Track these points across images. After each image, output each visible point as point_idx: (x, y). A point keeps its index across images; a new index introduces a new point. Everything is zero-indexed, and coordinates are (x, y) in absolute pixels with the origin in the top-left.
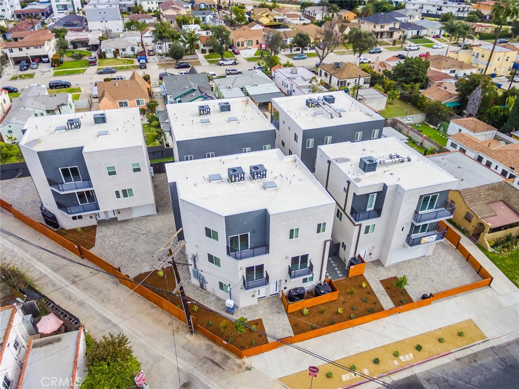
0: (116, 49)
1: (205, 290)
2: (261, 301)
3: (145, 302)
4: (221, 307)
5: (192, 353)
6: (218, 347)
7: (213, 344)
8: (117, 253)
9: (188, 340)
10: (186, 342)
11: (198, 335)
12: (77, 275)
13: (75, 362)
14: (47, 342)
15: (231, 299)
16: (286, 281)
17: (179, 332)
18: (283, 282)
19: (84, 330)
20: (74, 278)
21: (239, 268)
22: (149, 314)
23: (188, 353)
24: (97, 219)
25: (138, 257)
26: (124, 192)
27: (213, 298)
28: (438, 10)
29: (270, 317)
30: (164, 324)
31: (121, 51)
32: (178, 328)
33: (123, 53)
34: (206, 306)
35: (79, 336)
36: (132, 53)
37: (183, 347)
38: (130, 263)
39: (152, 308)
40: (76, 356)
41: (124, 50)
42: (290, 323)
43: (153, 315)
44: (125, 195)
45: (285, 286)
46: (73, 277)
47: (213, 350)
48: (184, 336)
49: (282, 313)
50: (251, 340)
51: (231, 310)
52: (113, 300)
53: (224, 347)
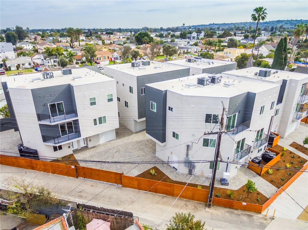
0: (18, 64)
1: (194, 175)
3: (153, 195)
6: (237, 211)
9: (210, 212)
11: (214, 207)
12: (80, 191)
15: (226, 172)
16: (252, 152)
17: (199, 209)
20: (79, 194)
21: (235, 142)
22: (164, 203)
26: (100, 119)
28: (188, 43)
31: (21, 66)
32: (195, 206)
33: (23, 66)
36: (29, 67)
37: (212, 219)
39: (163, 198)
41: (23, 65)
42: (267, 181)
45: (251, 156)
46: (77, 193)
47: (235, 214)
48: (204, 210)
49: (257, 177)
50: (255, 198)
51: (226, 182)
52: (126, 201)
53: (241, 209)
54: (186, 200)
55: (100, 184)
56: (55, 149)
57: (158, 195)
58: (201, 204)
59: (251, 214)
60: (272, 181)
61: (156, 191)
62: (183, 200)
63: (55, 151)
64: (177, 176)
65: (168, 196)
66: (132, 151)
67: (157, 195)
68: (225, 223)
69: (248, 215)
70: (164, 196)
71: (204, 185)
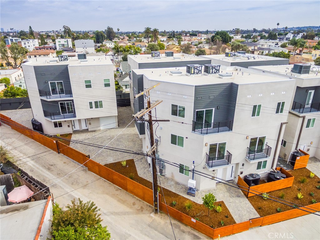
1: (164, 176)
2: (218, 186)
3: (110, 185)
4: (182, 190)
5: (159, 232)
6: (185, 227)
7: (179, 224)
8: (86, 150)
9: (153, 218)
10: (152, 220)
11: (162, 214)
12: (53, 164)
13: (39, 229)
14: (14, 209)
15: (193, 179)
16: (243, 165)
17: (144, 211)
18: (240, 166)
19: (53, 200)
20: (50, 166)
21: (204, 144)
22: (114, 195)
23: (155, 232)
24: (73, 129)
25: (104, 153)
26: (96, 103)
27: (173, 183)
28: (276, 45)
29: (231, 200)
30: (128, 204)
32: (142, 208)
34: (167, 189)
35: (47, 204)
37: (149, 226)
38: (98, 156)
39: (117, 190)
40: (41, 222)
42: (253, 206)
43: (118, 196)
44: (97, 107)
45: (241, 170)
47: (180, 229)
48: (148, 215)
49: (241, 198)
50: (218, 220)
51: (193, 192)
52: (81, 183)
53: (191, 227)
54: (138, 198)
55: (72, 163)
56: (56, 125)
57: (115, 186)
58: (151, 207)
59: (200, 236)
60: (260, 209)
61: (113, 181)
62: (135, 197)
63: (55, 127)
64: (146, 173)
65: (123, 190)
66: (123, 141)
67: (113, 186)
68: (160, 234)
69: (195, 236)
70: (118, 188)
71: (167, 190)
